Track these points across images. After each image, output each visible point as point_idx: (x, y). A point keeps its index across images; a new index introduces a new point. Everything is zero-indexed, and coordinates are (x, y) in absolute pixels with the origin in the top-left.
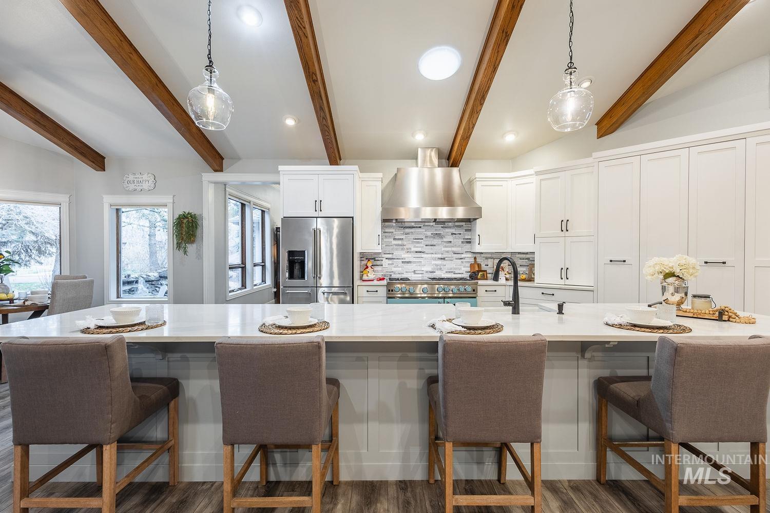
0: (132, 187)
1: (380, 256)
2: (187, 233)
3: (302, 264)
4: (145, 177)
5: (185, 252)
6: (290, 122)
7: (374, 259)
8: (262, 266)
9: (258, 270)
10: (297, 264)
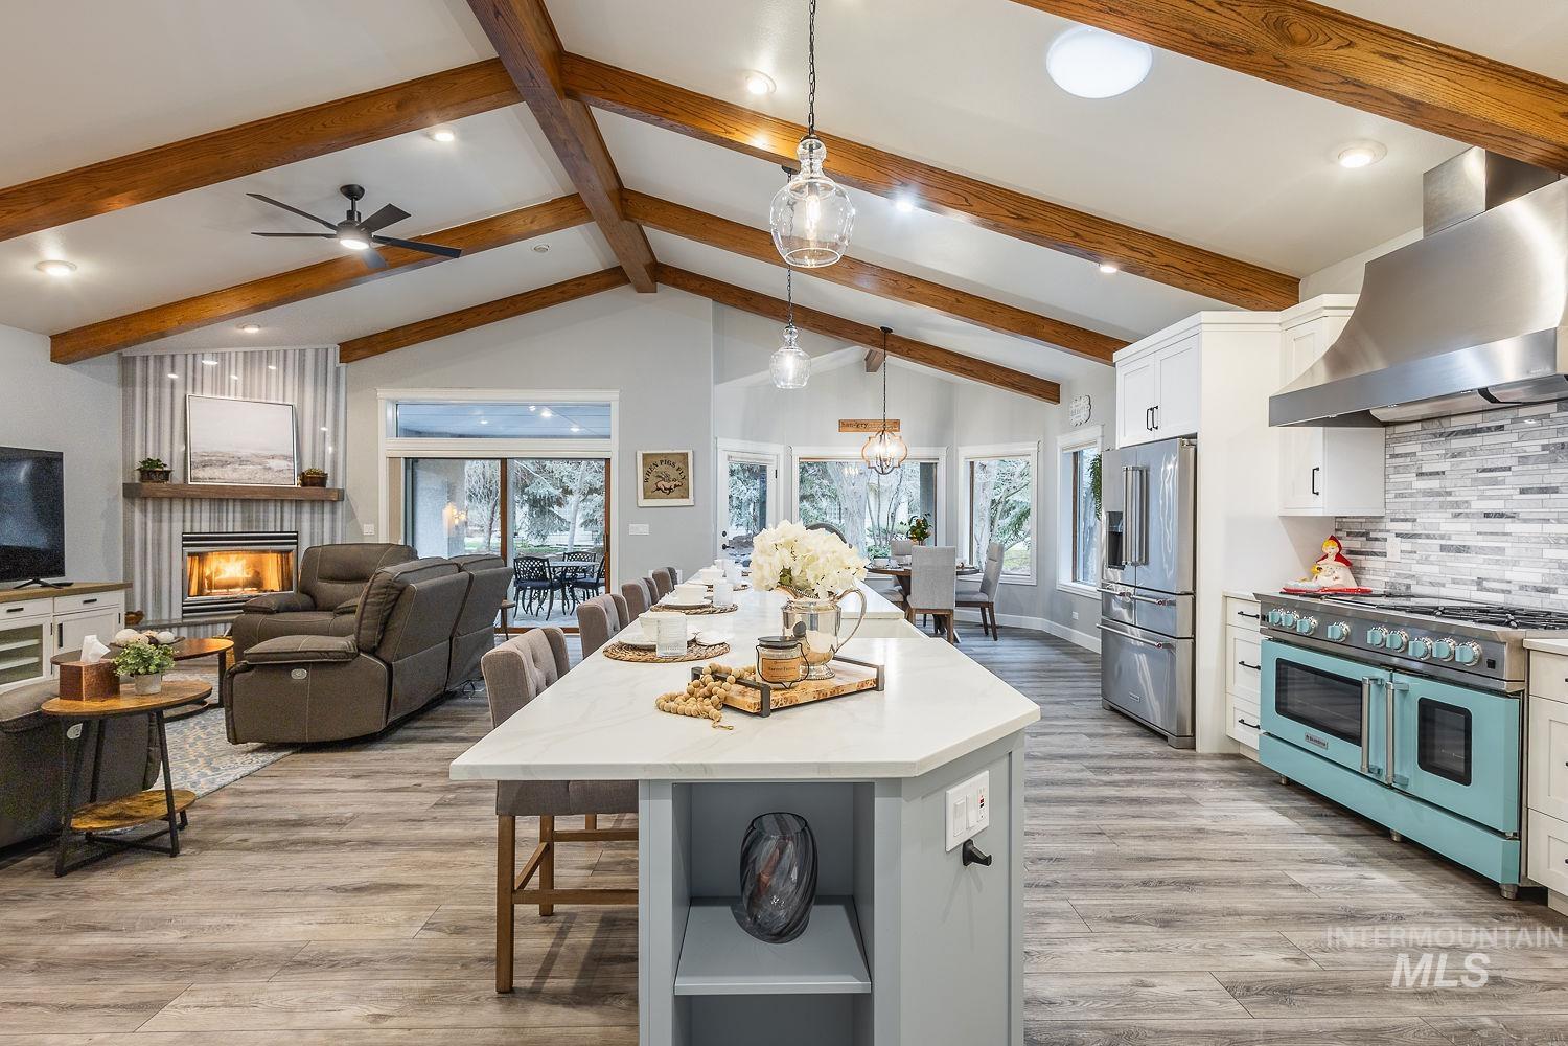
0: (1074, 419)
1: (1382, 526)
4: (1083, 402)
7: (1366, 534)
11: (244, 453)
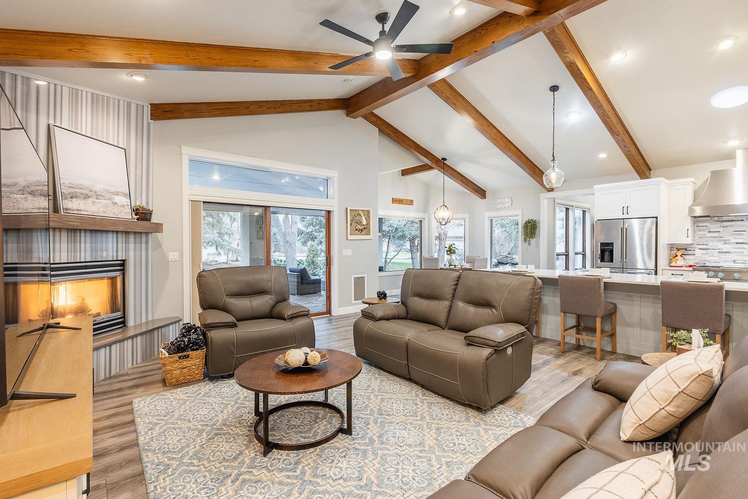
0: (499, 206)
1: (693, 246)
2: (531, 232)
3: (611, 252)
4: (507, 200)
5: (529, 244)
6: (603, 156)
7: (686, 249)
8: (583, 254)
9: (580, 257)
10: (607, 252)
11: (98, 187)
